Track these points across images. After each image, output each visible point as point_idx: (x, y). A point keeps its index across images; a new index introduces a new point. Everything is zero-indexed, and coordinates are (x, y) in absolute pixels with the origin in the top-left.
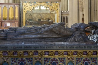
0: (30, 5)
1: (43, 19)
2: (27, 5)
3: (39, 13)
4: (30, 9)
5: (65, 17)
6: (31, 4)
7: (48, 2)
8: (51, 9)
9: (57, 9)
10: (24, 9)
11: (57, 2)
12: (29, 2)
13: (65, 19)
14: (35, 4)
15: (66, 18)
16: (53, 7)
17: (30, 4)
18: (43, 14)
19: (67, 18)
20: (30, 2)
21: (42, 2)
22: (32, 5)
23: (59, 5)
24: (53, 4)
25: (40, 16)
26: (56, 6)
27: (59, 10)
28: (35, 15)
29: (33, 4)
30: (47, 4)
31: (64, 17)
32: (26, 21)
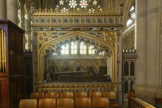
0: (53, 37)
1: (83, 68)
2: (45, 37)
3: (78, 59)
4: (53, 46)
5: (129, 63)
6: (56, 34)
7: (94, 29)
8: (100, 45)
9: (114, 46)
10: (40, 46)
11: (113, 29)
12: (50, 28)
13: (128, 66)
14: (63, 34)
15: (131, 65)
16: (105, 40)
17: (53, 34)
18: (83, 61)
19: (133, 64)
20: (52, 29)
21: (79, 29)
22: (56, 37)
23: (119, 35)
24: (104, 34)
25: (78, 63)
26: (110, 39)
27: (118, 46)
28: (72, 62)
29: (60, 34)
30: (92, 34)
31: (127, 63)
32: (46, 73)
